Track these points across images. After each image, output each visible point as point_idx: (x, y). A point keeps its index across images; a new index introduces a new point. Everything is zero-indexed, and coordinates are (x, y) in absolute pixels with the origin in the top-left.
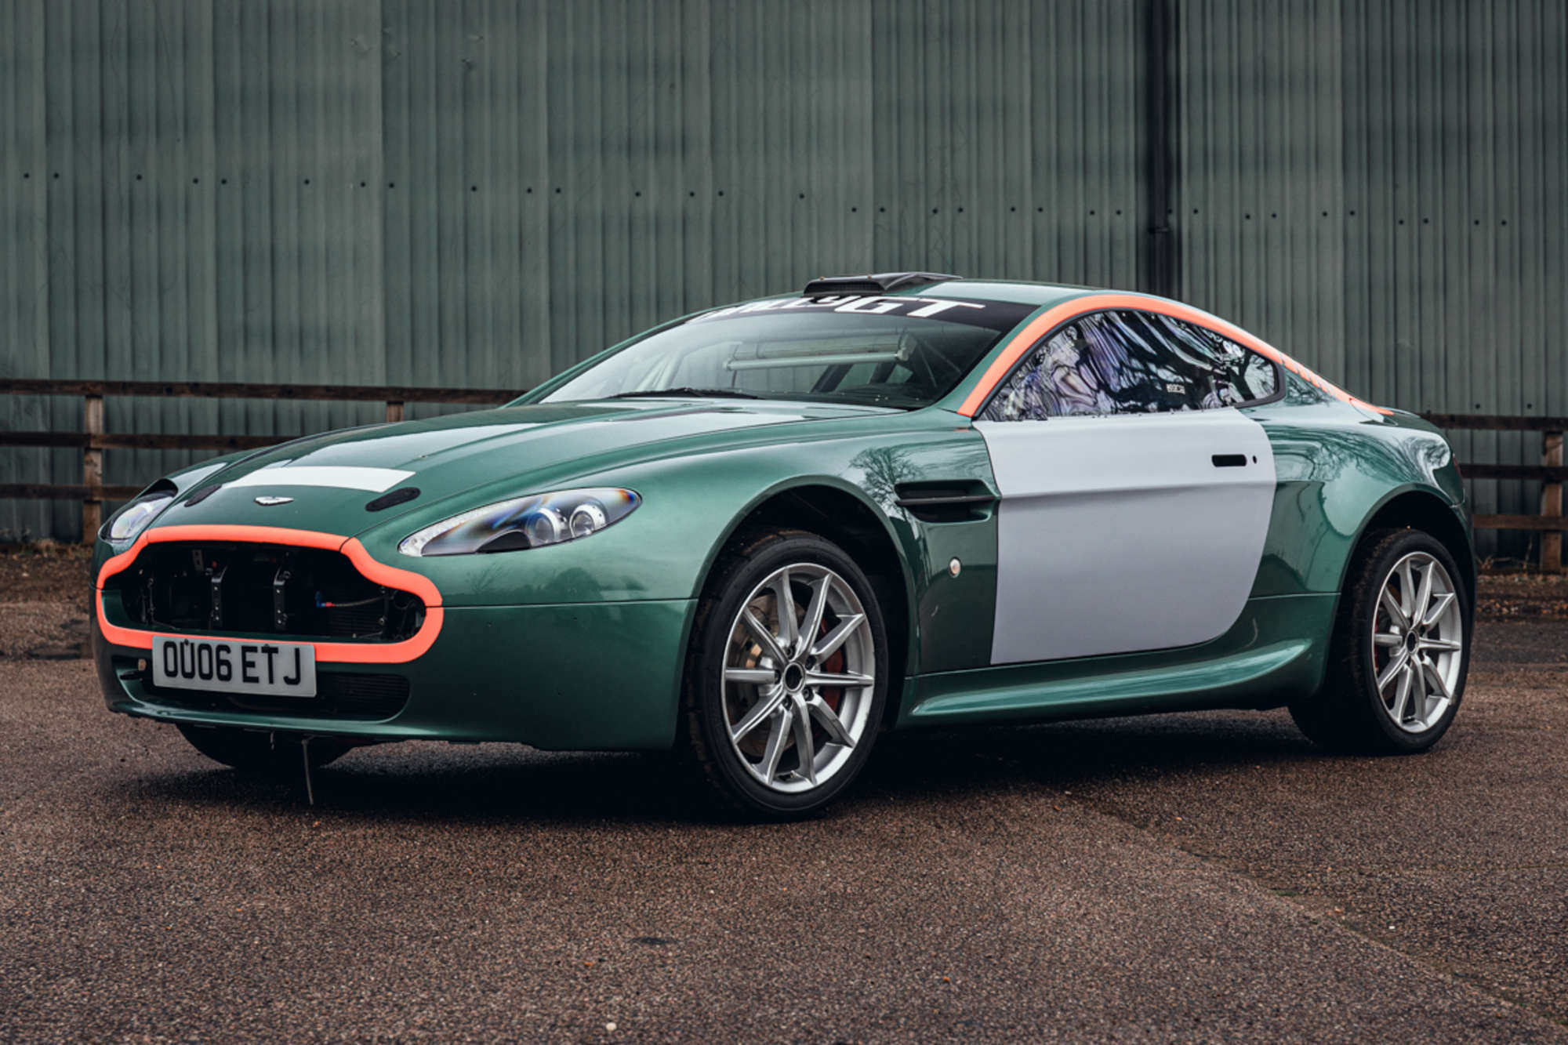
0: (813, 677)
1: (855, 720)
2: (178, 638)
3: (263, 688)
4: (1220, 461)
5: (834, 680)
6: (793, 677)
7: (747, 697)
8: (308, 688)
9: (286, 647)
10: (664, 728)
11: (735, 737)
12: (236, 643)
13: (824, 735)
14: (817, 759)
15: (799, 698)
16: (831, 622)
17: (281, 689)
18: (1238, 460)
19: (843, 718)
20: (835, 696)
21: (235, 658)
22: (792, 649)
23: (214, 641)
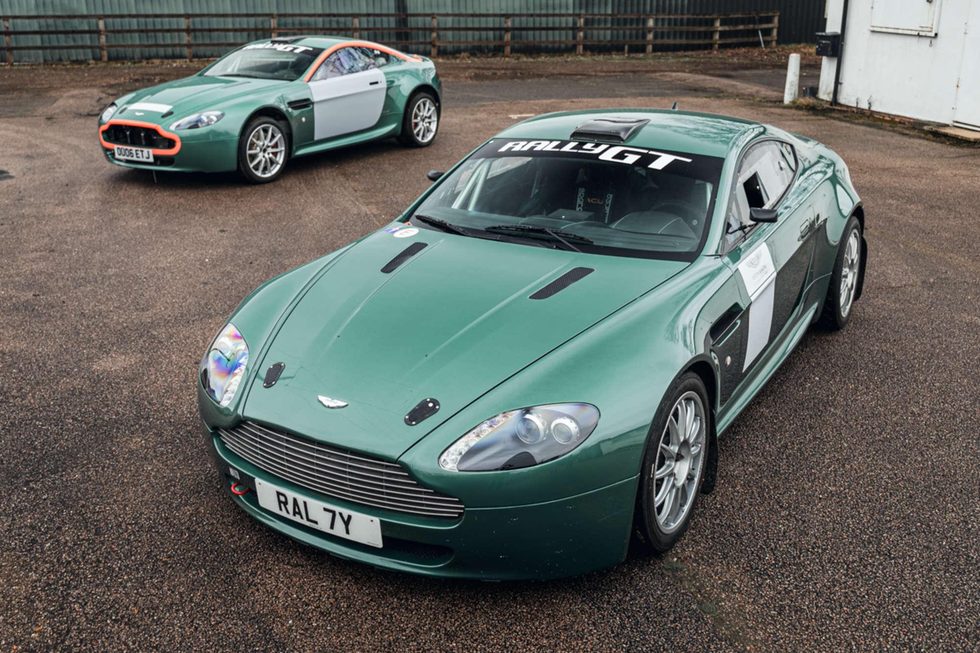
0: (270, 150)
1: (280, 159)
2: (120, 147)
3: (141, 159)
4: (371, 84)
5: (275, 150)
6: (265, 151)
7: (253, 157)
8: (151, 160)
9: (145, 150)
10: (234, 167)
11: (251, 166)
12: (134, 149)
13: (272, 162)
14: (272, 168)
15: (266, 155)
16: (273, 137)
17: (145, 160)
18: (376, 83)
19: (278, 159)
20: (275, 154)
21: (134, 152)
22: (263, 145)
23: (129, 148)
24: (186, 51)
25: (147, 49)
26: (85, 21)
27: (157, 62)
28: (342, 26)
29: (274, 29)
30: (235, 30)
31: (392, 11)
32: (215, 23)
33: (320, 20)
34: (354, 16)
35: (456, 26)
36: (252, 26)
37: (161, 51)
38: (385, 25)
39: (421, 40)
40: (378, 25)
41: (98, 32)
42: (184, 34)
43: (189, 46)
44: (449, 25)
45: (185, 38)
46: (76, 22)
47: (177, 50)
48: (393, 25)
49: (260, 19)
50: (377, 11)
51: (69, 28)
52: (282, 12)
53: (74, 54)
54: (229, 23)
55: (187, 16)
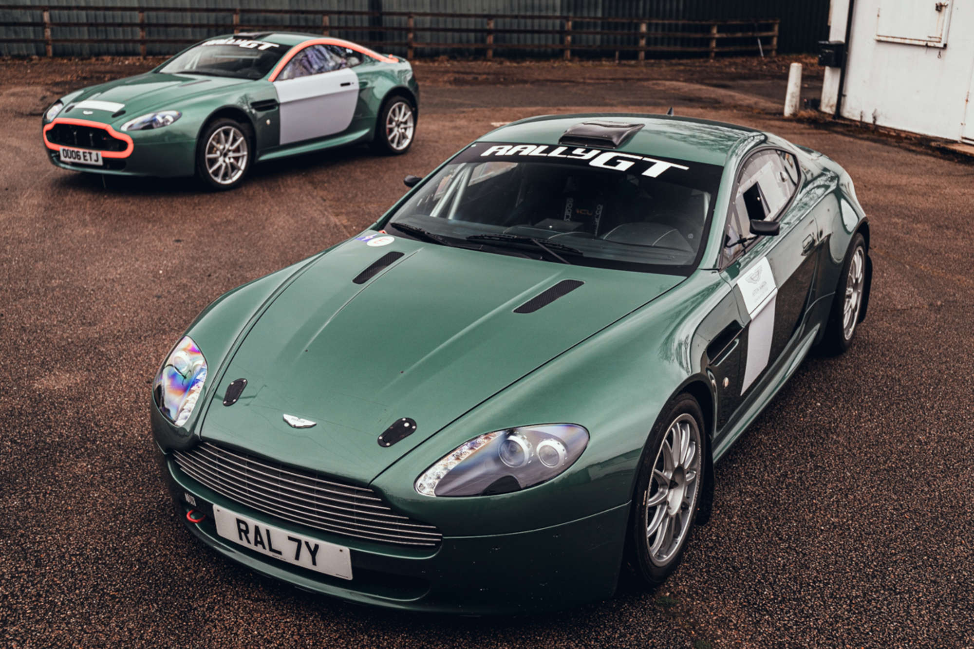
0: (231, 154)
1: (242, 164)
2: (66, 148)
3: (89, 162)
4: (343, 85)
5: (236, 155)
6: (225, 155)
7: (213, 161)
8: (100, 163)
9: (94, 152)
10: (191, 171)
11: (211, 171)
12: (81, 151)
13: (234, 168)
14: (233, 174)
15: (227, 160)
16: (235, 140)
17: (93, 163)
18: (348, 84)
19: (239, 164)
20: (237, 159)
21: (81, 154)
22: (224, 149)
23: (76, 150)
24: (140, 48)
25: (96, 45)
26: (28, 12)
27: (108, 59)
28: (310, 24)
29: (237, 25)
30: (194, 26)
31: (365, 9)
32: (172, 17)
33: (287, 16)
34: (325, 13)
35: (434, 26)
36: (212, 22)
37: (113, 47)
38: (358, 24)
39: (397, 41)
40: (350, 24)
41: (42, 25)
42: (138, 29)
43: (143, 42)
44: (427, 25)
45: (140, 34)
46: (17, 13)
47: (130, 46)
48: (366, 24)
49: (221, 14)
50: (350, 9)
51: (9, 20)
52: (246, 7)
53: (16, 48)
54: (188, 18)
55: (142, 10)
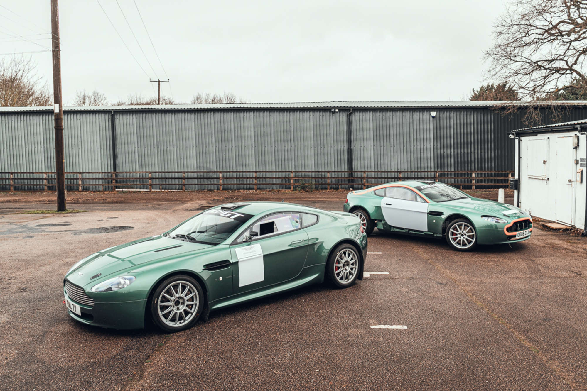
24: (255, 187)
25: (239, 186)
26: (215, 174)
27: (242, 191)
28: (323, 176)
29: (292, 177)
30: (276, 178)
31: (346, 170)
32: (268, 175)
33: (313, 174)
34: (328, 172)
35: (376, 176)
36: (284, 176)
37: (245, 186)
38: (343, 176)
39: (360, 183)
40: (340, 176)
41: (219, 178)
42: (254, 179)
43: (256, 184)
44: (373, 176)
45: (255, 181)
46: (211, 174)
47: (252, 186)
48: (346, 176)
49: (287, 173)
50: (340, 170)
51: (209, 177)
52: (297, 170)
53: (210, 187)
54: (274, 175)
55: (256, 172)
